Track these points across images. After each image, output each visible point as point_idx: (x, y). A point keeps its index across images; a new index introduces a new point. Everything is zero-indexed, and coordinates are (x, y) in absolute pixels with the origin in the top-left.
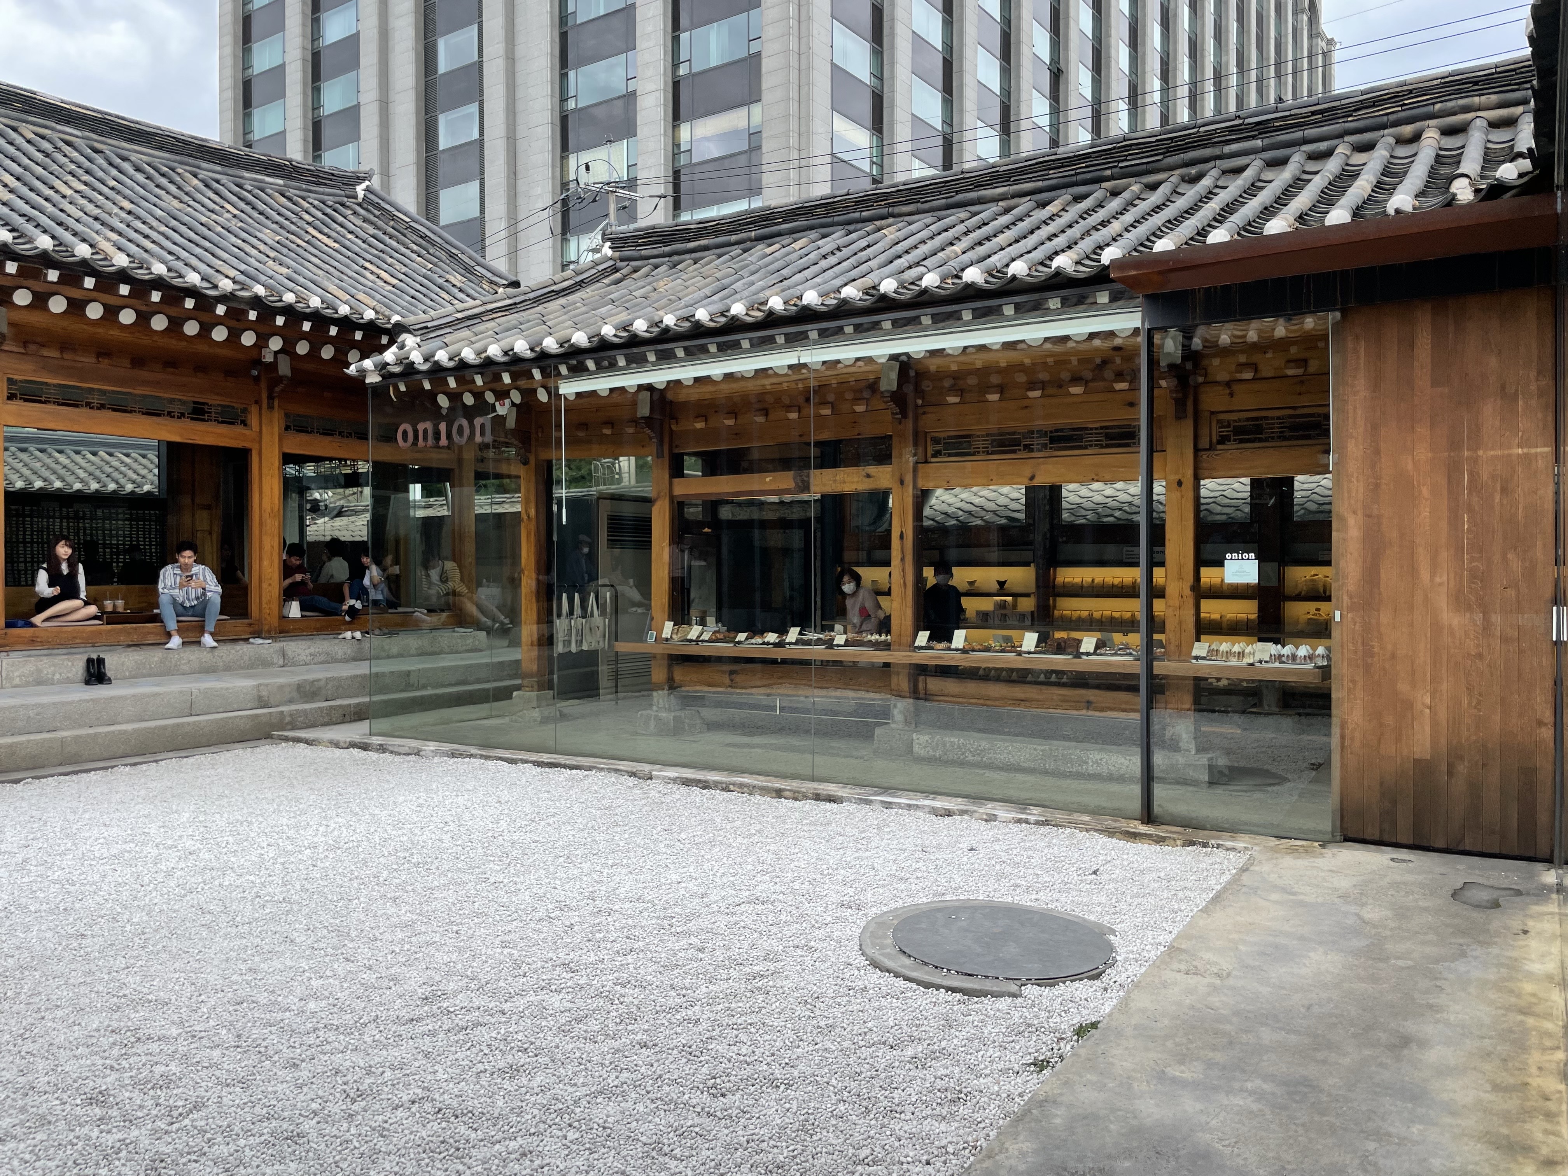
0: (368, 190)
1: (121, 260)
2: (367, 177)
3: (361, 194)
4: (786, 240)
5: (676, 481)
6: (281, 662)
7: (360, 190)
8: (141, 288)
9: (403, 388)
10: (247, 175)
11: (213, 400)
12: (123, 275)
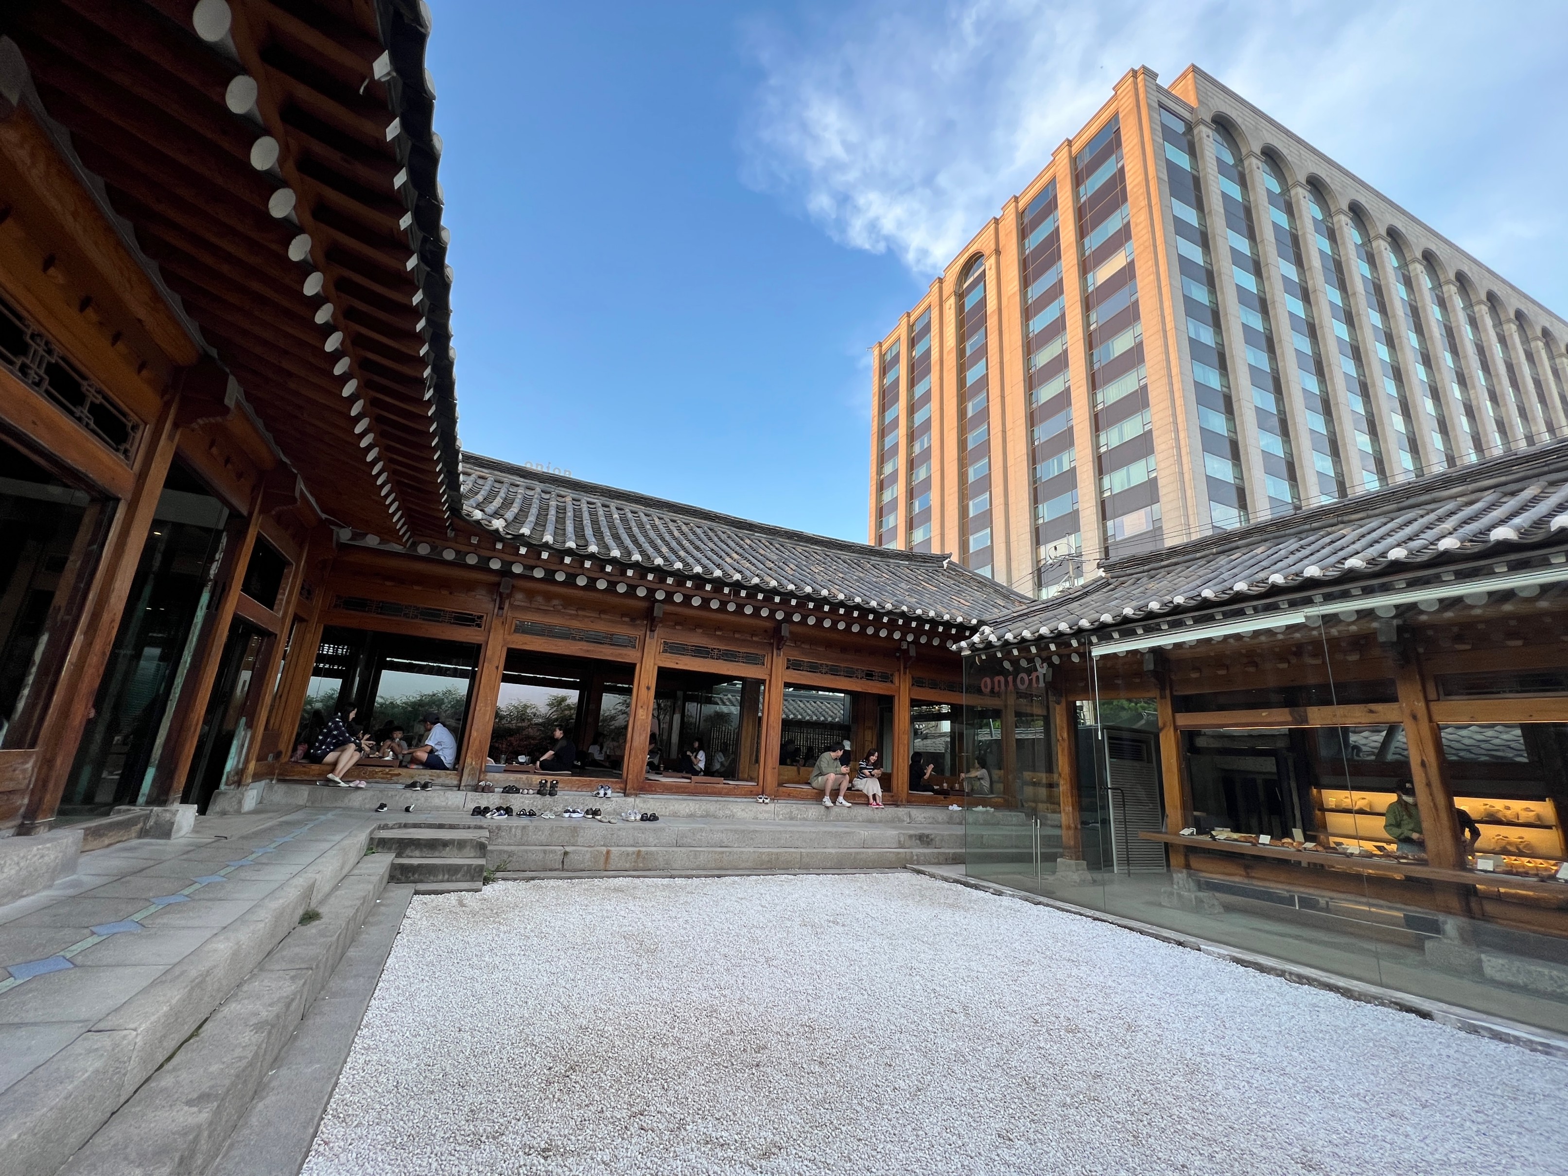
0: (950, 563)
1: (841, 597)
2: (949, 556)
3: (945, 566)
4: (1245, 550)
5: (1178, 715)
6: (908, 821)
7: (945, 563)
8: (850, 609)
9: (984, 657)
10: (892, 561)
11: (877, 669)
12: (842, 604)
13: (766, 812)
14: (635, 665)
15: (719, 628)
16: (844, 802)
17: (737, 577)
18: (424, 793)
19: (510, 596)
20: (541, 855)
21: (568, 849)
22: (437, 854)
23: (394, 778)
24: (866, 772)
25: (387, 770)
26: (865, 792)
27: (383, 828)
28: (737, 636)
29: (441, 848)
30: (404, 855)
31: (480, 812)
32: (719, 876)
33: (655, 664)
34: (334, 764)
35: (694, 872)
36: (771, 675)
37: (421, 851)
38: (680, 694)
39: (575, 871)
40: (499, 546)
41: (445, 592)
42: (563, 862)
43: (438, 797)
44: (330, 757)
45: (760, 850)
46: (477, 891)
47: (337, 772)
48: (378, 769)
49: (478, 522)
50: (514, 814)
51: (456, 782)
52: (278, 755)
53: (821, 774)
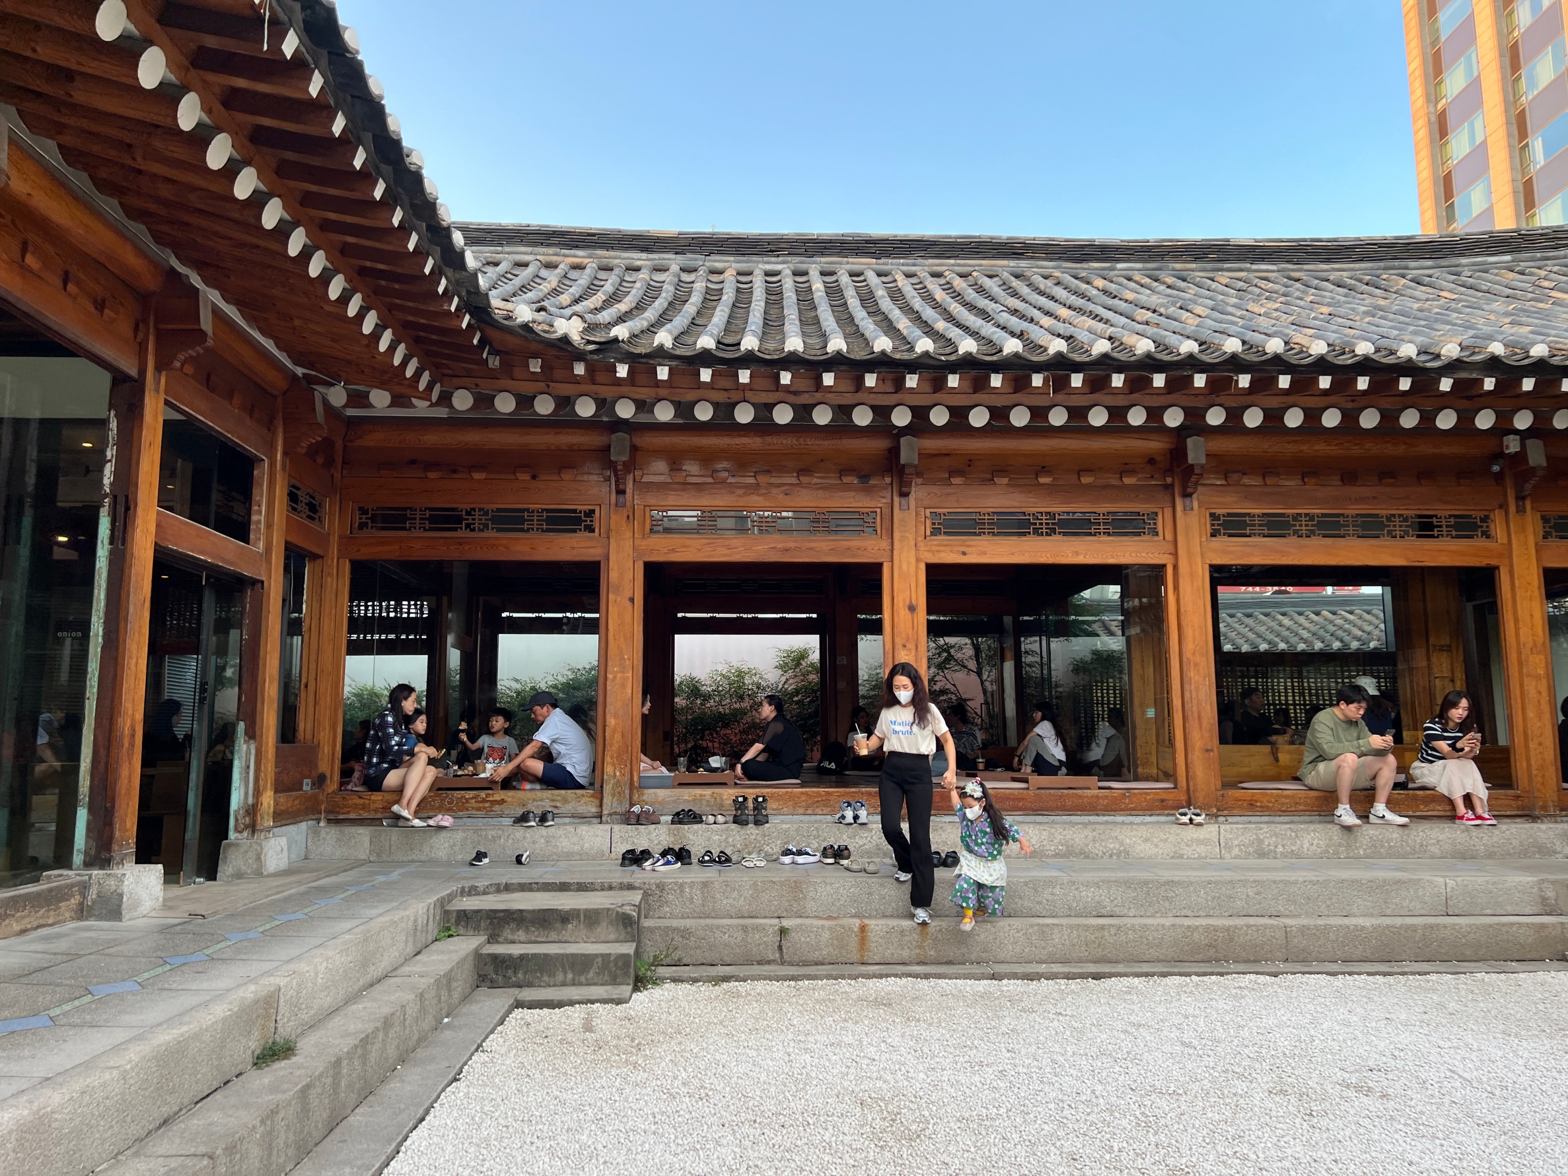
1: (1318, 348)
8: (1345, 374)
11: (1443, 511)
12: (1322, 365)
13: (1199, 842)
14: (880, 565)
15: (1044, 470)
16: (1390, 816)
17: (1057, 346)
18: (543, 831)
19: (630, 466)
20: (740, 935)
21: (786, 923)
22: (553, 936)
23: (497, 808)
24: (1443, 745)
25: (483, 794)
26: (1443, 789)
27: (469, 894)
28: (1086, 480)
29: (558, 925)
30: (501, 939)
31: (634, 858)
32: (1097, 977)
33: (918, 560)
34: (400, 791)
35: (1043, 968)
36: (1175, 554)
37: (527, 930)
38: (1008, 620)
39: (805, 964)
40: (579, 369)
41: (524, 477)
42: (780, 948)
43: (566, 837)
44: (392, 778)
45: (1187, 922)
46: (619, 1002)
47: (405, 801)
48: (470, 794)
49: (526, 327)
50: (694, 860)
51: (594, 810)
52: (320, 781)
53: (1321, 757)
